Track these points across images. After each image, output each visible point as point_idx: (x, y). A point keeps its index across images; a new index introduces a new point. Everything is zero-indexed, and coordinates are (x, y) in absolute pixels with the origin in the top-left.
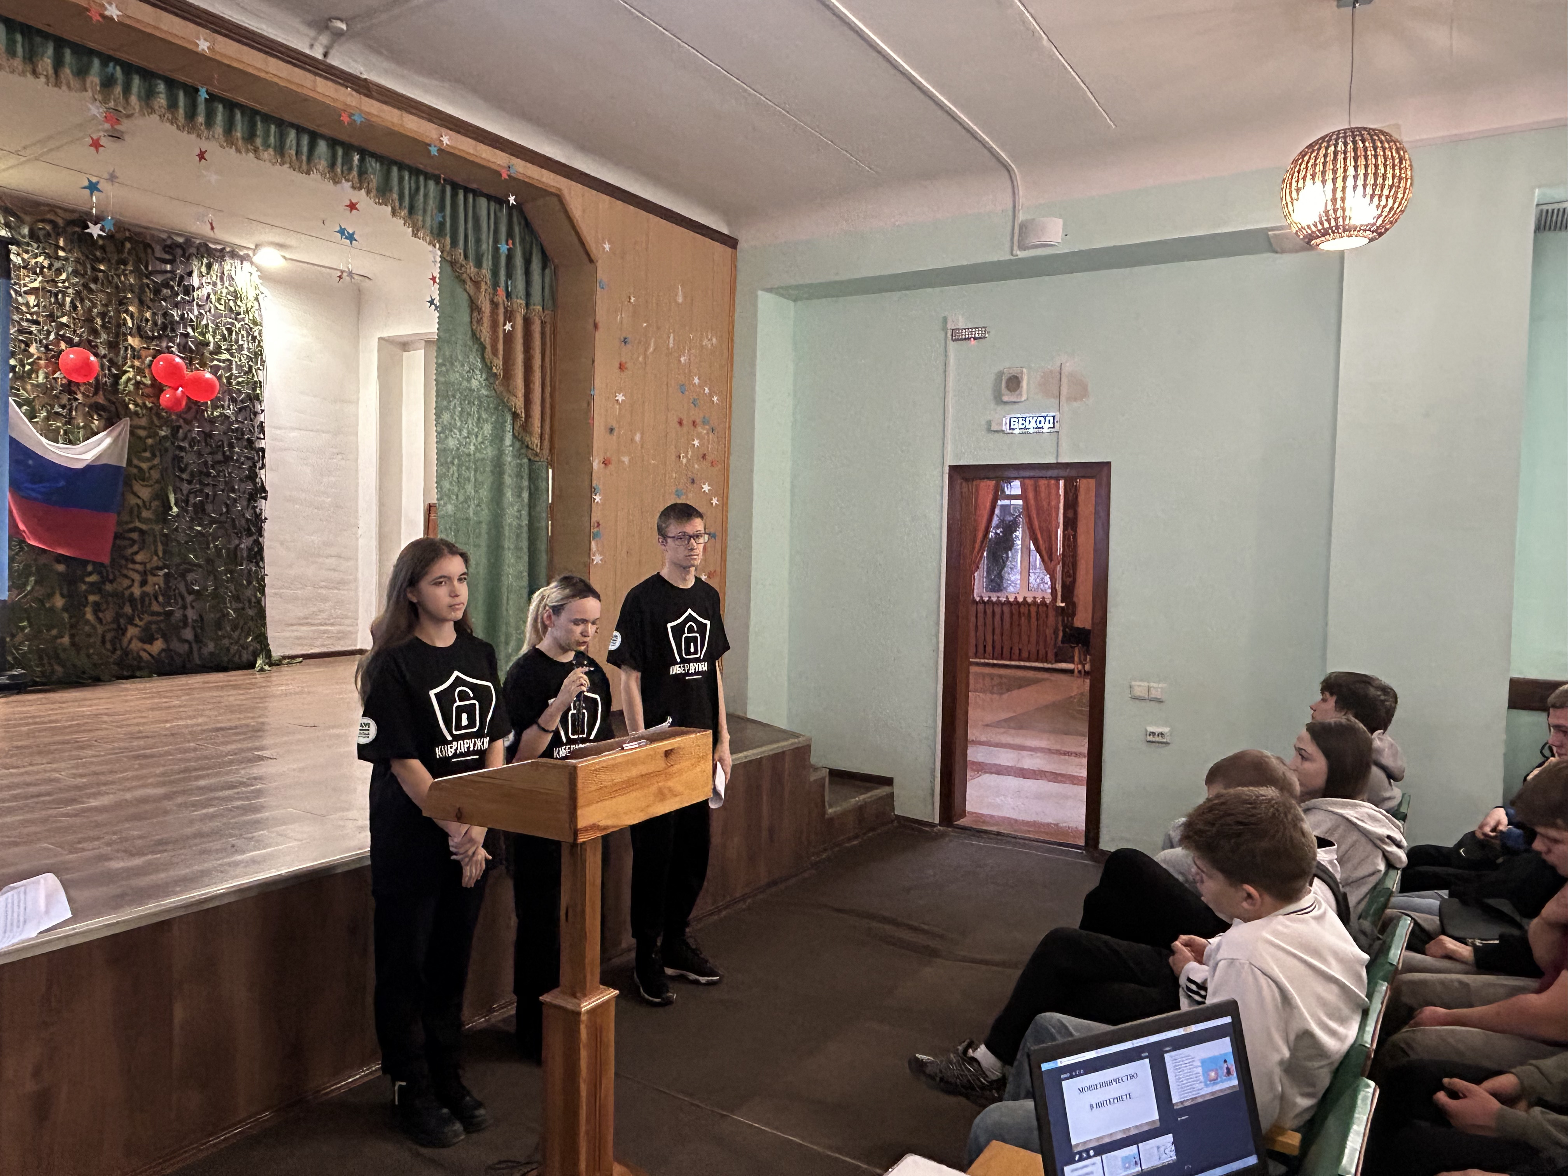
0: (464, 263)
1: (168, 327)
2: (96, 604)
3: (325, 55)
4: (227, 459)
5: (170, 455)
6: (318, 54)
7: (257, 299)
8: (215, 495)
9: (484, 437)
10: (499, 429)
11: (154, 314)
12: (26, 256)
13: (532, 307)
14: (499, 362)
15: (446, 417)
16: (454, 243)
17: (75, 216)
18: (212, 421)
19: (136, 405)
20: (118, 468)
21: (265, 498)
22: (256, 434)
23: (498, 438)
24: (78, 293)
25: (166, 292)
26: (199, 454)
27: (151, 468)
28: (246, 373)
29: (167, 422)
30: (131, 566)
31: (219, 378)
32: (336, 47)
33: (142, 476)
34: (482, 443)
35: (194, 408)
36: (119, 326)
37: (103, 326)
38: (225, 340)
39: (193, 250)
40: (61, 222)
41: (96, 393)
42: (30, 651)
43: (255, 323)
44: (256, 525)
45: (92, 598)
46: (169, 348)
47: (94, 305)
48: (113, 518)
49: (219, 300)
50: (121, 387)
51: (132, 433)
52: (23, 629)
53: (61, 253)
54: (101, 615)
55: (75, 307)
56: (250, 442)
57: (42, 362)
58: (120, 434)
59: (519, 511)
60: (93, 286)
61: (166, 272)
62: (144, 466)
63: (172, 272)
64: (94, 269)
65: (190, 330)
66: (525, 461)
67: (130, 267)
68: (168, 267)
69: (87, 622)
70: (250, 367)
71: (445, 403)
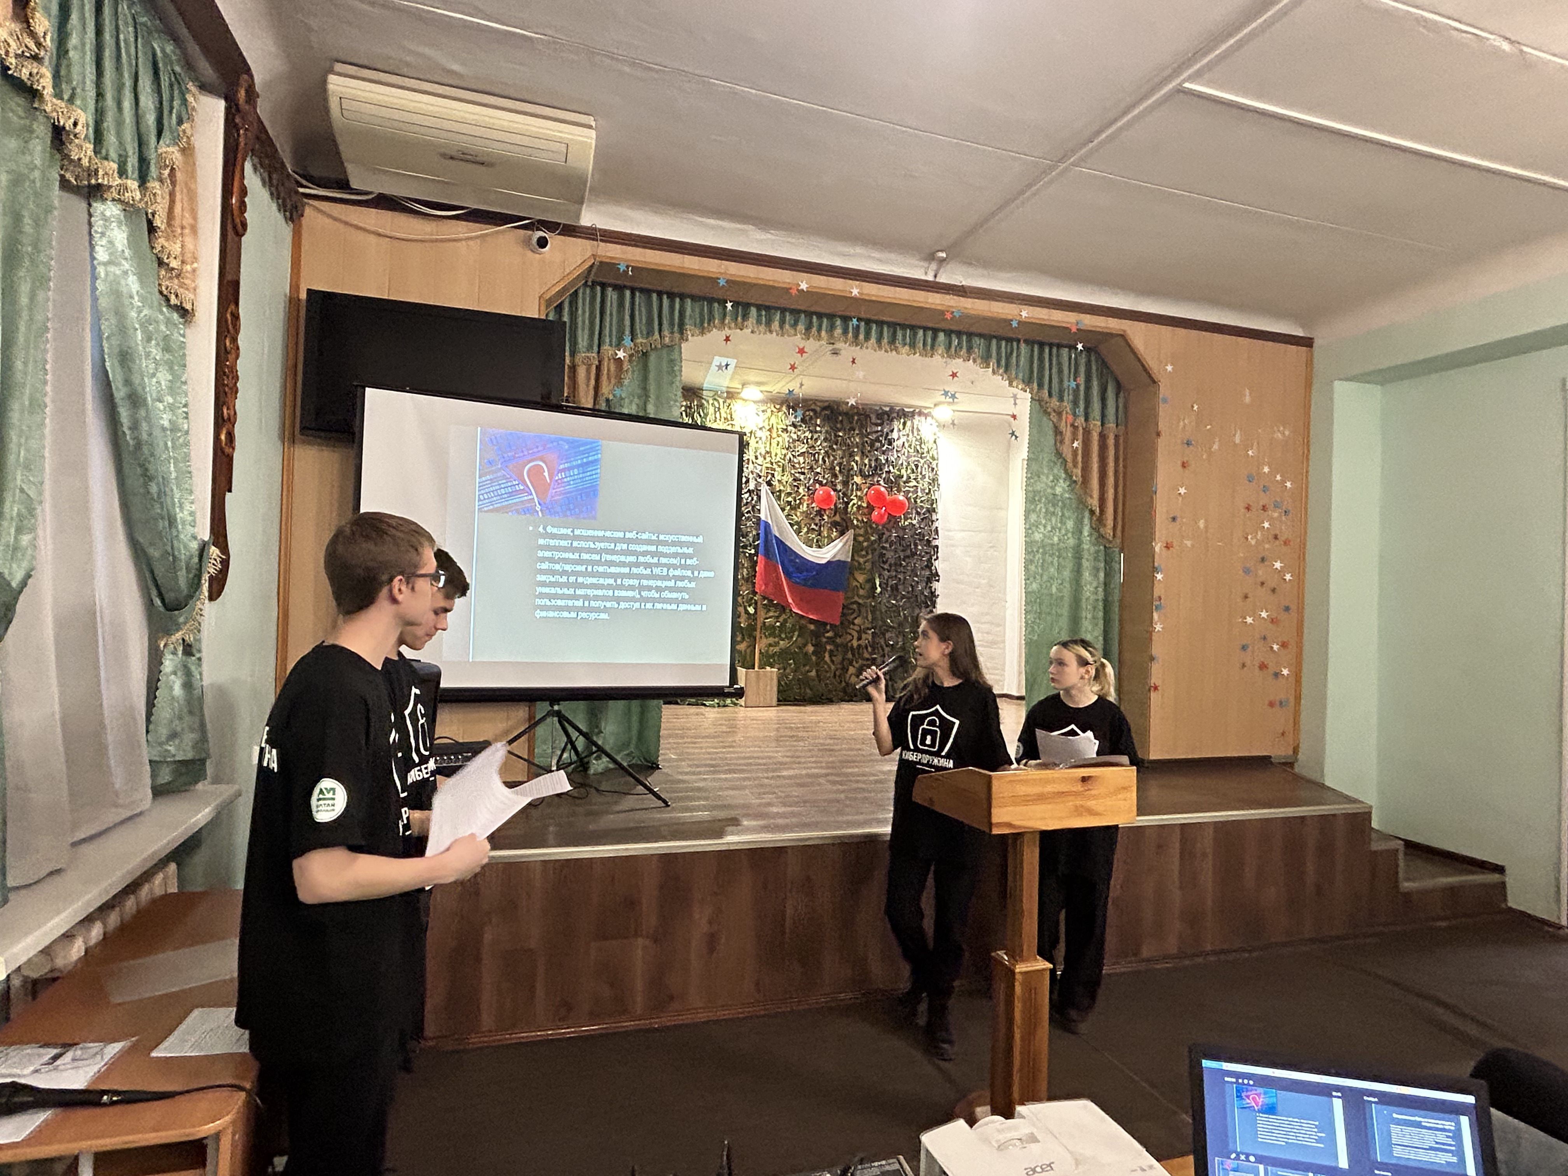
0: (1048, 400)
1: (878, 467)
2: (831, 651)
3: (935, 276)
4: (914, 554)
5: (877, 553)
6: (930, 278)
7: (935, 442)
8: (905, 578)
9: (1067, 531)
10: (1079, 523)
11: (870, 460)
12: (799, 433)
13: (1107, 426)
14: (1078, 471)
15: (1033, 517)
16: (1040, 386)
17: (826, 404)
18: (904, 528)
19: (858, 520)
20: (845, 562)
21: (938, 581)
22: (933, 536)
23: (1078, 531)
24: (826, 452)
25: (878, 444)
26: (896, 551)
27: (865, 562)
28: (927, 494)
29: (875, 531)
30: (852, 626)
31: (908, 499)
32: (942, 270)
33: (860, 568)
34: (1066, 534)
35: (893, 520)
36: (849, 471)
37: (840, 471)
38: (913, 472)
39: (895, 415)
40: (818, 409)
41: (835, 514)
42: (793, 678)
43: (933, 458)
44: (931, 600)
45: (828, 647)
46: (878, 481)
47: (836, 459)
48: (841, 594)
49: (910, 446)
50: (849, 510)
51: (855, 539)
52: (791, 665)
53: (818, 429)
54: (834, 658)
55: (824, 462)
56: (929, 541)
57: (806, 498)
58: (847, 541)
59: (1096, 588)
60: (835, 447)
61: (878, 431)
62: (862, 560)
63: (882, 431)
64: (836, 436)
65: (891, 468)
66: (1102, 547)
67: (857, 432)
68: (879, 428)
69: (826, 663)
70: (930, 489)
71: (1033, 507)
